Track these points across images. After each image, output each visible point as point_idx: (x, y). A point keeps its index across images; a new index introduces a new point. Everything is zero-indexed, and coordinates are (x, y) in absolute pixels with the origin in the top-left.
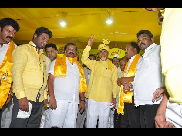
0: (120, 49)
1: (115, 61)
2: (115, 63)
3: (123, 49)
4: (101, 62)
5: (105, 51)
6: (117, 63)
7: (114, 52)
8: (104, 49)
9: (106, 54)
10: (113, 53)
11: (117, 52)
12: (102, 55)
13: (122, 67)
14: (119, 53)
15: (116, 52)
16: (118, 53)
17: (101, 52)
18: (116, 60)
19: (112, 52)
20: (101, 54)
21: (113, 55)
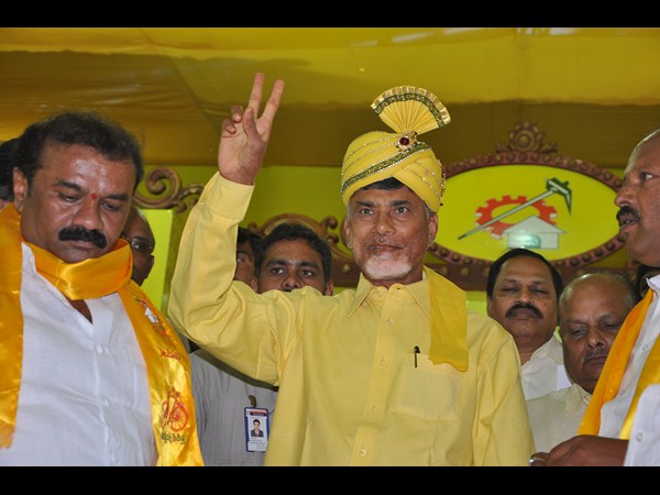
0: (563, 175)
1: (516, 289)
2: (518, 306)
3: (593, 176)
4: (365, 302)
5: (397, 196)
6: (529, 306)
7: (507, 200)
8: (392, 184)
9: (403, 229)
10: (496, 213)
11: (538, 205)
12: (374, 233)
13: (581, 347)
14: (552, 210)
15: (522, 200)
16: (545, 212)
17: (361, 205)
18: (526, 281)
19: (493, 204)
20: (364, 228)
21: (500, 228)
